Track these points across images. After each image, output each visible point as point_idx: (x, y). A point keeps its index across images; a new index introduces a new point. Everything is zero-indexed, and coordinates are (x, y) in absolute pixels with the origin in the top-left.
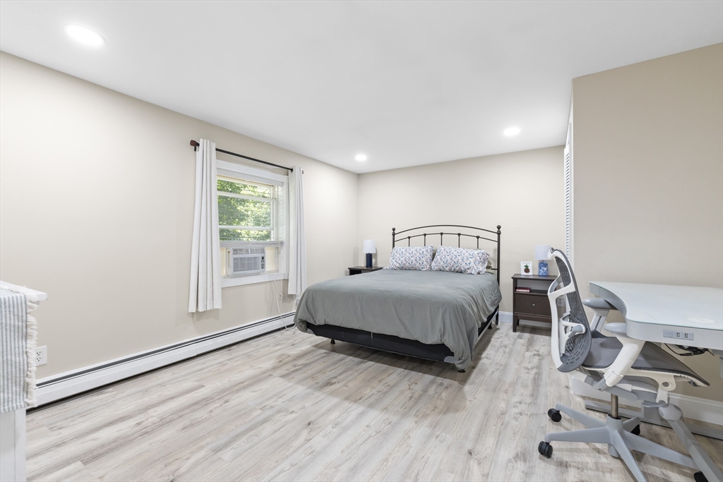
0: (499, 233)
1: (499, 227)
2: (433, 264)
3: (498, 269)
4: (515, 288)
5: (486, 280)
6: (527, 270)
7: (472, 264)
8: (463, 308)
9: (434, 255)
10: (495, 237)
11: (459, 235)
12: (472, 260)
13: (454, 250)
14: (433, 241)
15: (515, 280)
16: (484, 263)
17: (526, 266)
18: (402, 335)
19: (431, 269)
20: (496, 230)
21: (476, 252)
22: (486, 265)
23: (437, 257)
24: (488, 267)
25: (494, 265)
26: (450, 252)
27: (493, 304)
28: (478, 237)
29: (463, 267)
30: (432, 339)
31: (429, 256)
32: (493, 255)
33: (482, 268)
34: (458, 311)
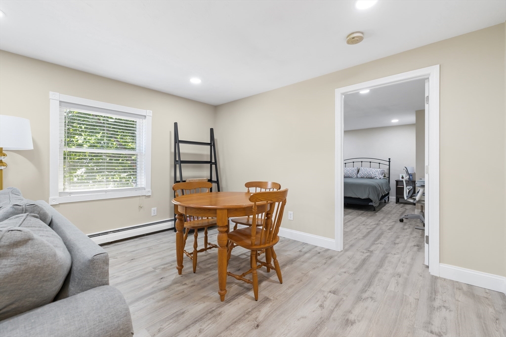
0: (389, 162)
1: (389, 159)
2: (358, 175)
3: (389, 177)
4: (397, 185)
5: (384, 181)
6: (403, 178)
7: (377, 175)
8: (376, 187)
9: (358, 171)
10: (388, 163)
11: (370, 162)
12: (377, 173)
13: (368, 169)
14: (357, 165)
15: (397, 182)
16: (382, 174)
17: (402, 176)
18: (353, 197)
19: (357, 177)
20: (388, 160)
21: (379, 170)
22: (384, 175)
23: (360, 172)
24: (384, 176)
25: (387, 176)
26: (366, 170)
27: (386, 190)
28: (379, 163)
29: (373, 176)
30: (364, 197)
31: (356, 172)
32: (387, 171)
33: (382, 177)
34: (374, 188)
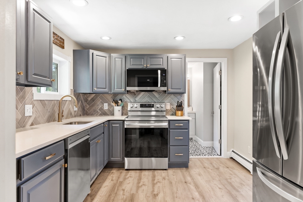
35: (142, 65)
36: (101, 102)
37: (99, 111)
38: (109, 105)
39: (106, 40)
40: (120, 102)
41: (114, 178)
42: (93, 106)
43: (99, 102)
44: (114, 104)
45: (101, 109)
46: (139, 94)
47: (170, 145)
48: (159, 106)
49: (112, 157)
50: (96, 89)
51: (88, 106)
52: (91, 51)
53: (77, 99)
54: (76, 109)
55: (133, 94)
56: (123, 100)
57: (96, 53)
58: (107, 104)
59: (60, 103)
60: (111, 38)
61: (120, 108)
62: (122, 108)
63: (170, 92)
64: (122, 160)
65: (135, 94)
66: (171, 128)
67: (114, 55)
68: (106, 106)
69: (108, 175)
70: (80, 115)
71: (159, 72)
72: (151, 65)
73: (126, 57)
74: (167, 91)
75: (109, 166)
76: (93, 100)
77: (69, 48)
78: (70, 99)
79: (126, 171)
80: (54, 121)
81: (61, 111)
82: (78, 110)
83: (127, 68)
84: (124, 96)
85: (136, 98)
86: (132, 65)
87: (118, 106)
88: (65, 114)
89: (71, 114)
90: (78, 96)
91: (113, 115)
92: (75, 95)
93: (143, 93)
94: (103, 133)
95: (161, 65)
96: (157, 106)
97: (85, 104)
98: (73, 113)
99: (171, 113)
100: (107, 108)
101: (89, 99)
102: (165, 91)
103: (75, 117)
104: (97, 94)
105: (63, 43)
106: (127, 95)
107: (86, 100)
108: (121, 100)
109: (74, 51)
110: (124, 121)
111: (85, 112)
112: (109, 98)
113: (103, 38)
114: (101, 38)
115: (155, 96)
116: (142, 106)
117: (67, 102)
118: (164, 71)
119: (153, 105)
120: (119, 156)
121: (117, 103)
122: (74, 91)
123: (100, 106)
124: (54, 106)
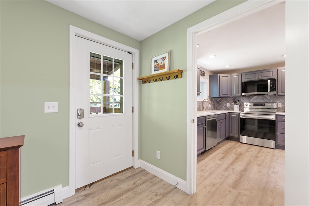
35: (254, 78)
36: (225, 102)
37: (224, 107)
38: (230, 104)
39: (227, 67)
40: (238, 102)
41: (232, 145)
42: (220, 104)
43: (224, 102)
44: (233, 104)
45: (225, 106)
46: (253, 97)
47: (278, 132)
48: (270, 105)
49: (231, 134)
50: (221, 95)
51: (217, 105)
52: (219, 75)
53: (211, 101)
54: (210, 106)
55: (249, 97)
56: (240, 101)
57: (221, 75)
58: (229, 103)
59: (203, 103)
60: (230, 66)
61: (238, 106)
62: (239, 106)
63: (280, 95)
64: (238, 136)
65: (250, 97)
66: (278, 120)
67: (233, 75)
68: (228, 105)
69: (228, 143)
70: (213, 109)
71: (269, 81)
72: (262, 77)
73: (242, 74)
74: (277, 94)
75: (229, 138)
76: (220, 101)
77: (207, 75)
78: (207, 100)
79: (241, 144)
80: (200, 111)
81: (203, 106)
82: (212, 106)
83: (243, 81)
84: (241, 99)
85: (250, 99)
86: (247, 79)
87: (236, 104)
88: (205, 108)
89: (208, 108)
90: (212, 99)
91: (233, 110)
92: (210, 99)
93: (256, 96)
94: (225, 119)
95: (271, 76)
96: (268, 105)
97: (215, 103)
98: (209, 108)
99: (282, 110)
100: (229, 106)
101: (218, 101)
102: (275, 94)
103: (210, 110)
104: (223, 98)
105: (204, 74)
106: (243, 98)
107: (216, 101)
108: (239, 101)
109: (210, 76)
110: (239, 113)
111: (215, 108)
112: (231, 100)
113: (226, 67)
114: (225, 67)
115: (267, 98)
116: (255, 105)
117: (206, 102)
118: (273, 81)
119: (265, 104)
120: (236, 134)
121: (235, 103)
122: (210, 97)
123: (225, 105)
124: (200, 104)
